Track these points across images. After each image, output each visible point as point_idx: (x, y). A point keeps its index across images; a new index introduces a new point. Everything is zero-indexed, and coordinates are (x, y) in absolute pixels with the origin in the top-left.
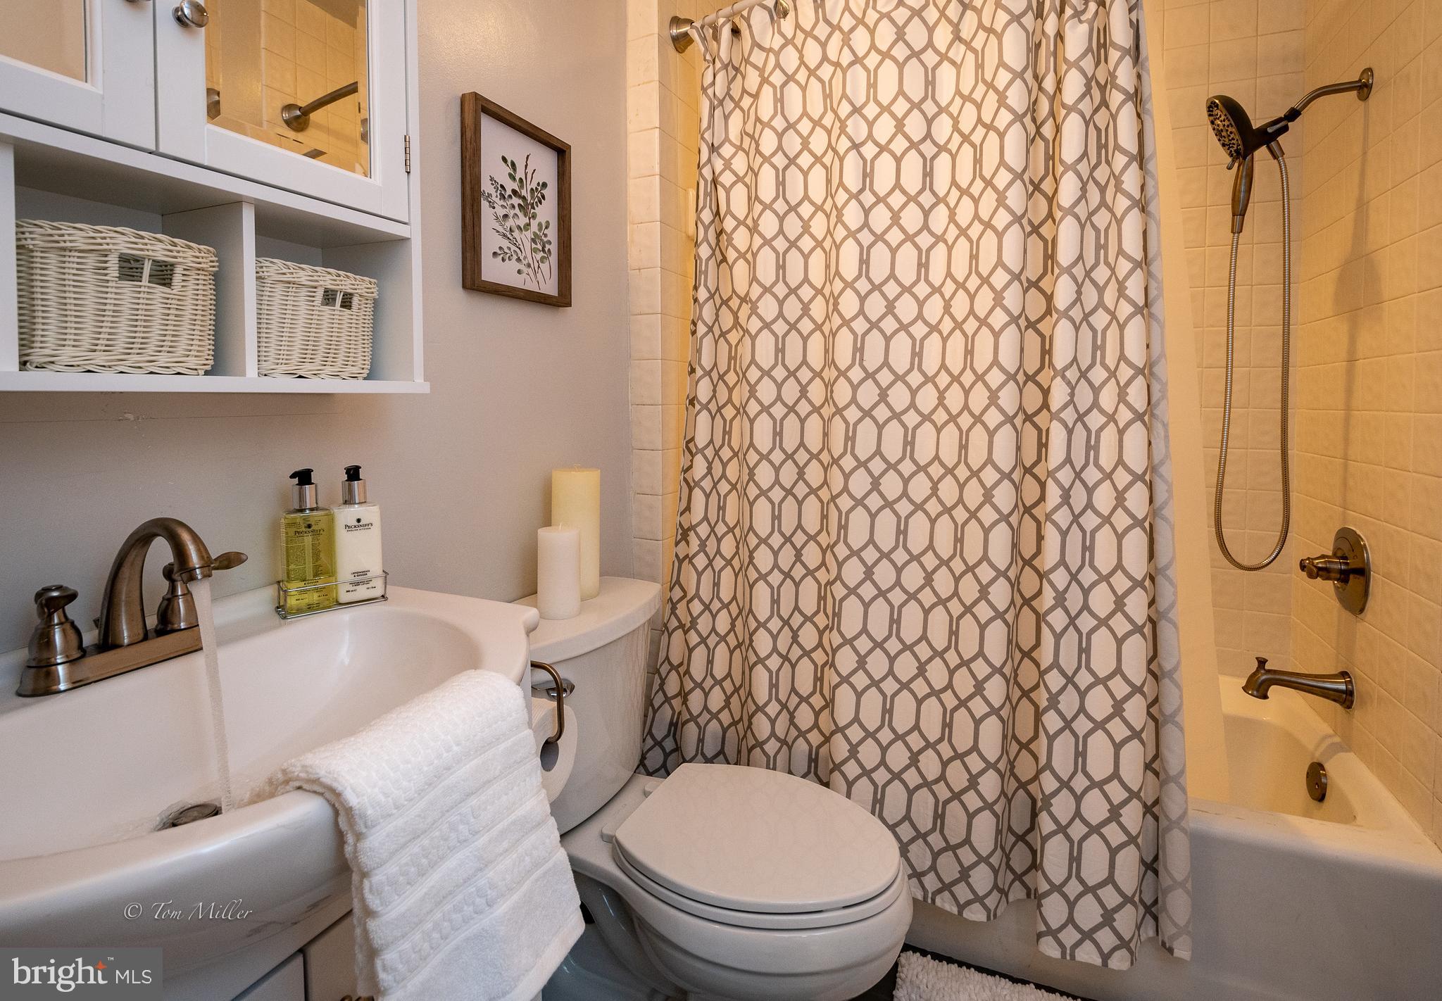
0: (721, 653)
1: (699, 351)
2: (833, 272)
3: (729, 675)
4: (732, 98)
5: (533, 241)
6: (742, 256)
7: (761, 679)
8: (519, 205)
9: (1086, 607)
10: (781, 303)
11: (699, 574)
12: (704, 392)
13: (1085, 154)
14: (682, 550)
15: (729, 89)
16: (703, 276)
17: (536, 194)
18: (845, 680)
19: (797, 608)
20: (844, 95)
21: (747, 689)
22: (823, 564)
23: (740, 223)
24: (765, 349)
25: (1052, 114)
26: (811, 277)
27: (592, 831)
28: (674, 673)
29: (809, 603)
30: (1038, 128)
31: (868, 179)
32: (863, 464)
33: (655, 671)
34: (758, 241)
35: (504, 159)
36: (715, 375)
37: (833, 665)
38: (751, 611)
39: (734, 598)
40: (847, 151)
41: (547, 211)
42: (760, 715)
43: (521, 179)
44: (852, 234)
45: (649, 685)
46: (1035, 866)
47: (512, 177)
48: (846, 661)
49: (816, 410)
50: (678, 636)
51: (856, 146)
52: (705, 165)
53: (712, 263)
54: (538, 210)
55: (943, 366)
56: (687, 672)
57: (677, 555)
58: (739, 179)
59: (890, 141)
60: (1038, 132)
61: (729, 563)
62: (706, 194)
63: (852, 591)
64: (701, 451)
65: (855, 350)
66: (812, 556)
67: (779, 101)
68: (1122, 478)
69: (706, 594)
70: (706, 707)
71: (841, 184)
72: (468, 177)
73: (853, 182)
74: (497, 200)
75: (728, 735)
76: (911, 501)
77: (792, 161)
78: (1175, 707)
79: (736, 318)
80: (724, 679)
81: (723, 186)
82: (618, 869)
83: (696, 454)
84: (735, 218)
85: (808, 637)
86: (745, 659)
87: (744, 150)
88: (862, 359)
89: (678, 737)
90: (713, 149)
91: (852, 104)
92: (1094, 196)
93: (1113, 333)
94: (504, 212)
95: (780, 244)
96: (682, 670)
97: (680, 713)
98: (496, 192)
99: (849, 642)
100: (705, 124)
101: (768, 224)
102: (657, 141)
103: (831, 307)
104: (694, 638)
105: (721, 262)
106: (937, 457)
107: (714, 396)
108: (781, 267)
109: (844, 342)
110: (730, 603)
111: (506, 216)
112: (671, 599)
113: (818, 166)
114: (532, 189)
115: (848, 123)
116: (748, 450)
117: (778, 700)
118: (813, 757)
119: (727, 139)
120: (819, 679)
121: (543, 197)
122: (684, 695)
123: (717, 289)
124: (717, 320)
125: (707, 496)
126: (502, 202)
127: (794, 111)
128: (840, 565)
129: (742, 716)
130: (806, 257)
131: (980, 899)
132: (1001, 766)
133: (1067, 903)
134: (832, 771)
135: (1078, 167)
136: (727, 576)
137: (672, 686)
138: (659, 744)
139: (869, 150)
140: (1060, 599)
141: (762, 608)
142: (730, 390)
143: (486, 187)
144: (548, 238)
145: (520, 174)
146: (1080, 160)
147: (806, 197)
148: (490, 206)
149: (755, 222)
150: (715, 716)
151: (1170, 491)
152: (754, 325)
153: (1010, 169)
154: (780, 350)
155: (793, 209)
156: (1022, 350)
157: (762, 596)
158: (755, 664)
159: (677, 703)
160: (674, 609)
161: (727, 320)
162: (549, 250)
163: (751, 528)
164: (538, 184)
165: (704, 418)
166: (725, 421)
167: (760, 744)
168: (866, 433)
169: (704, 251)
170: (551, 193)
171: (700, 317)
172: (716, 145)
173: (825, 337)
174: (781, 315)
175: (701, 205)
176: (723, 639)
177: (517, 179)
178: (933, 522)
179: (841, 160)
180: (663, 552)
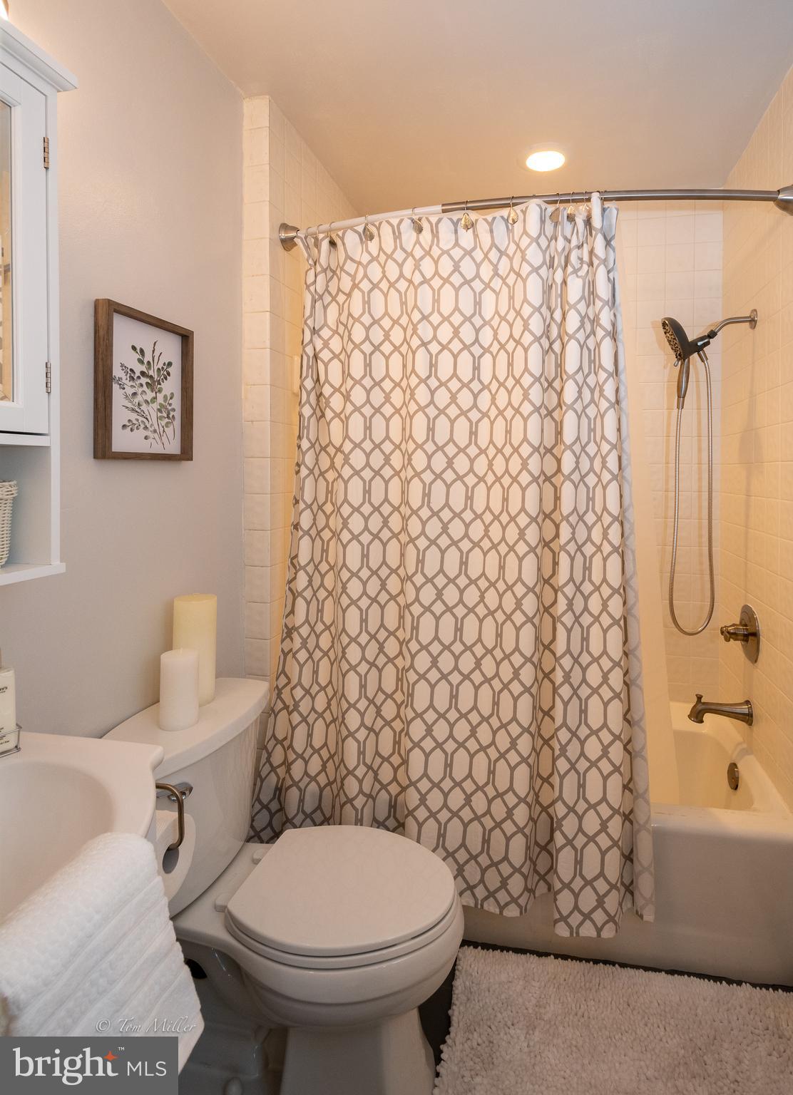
0: (319, 727)
1: (302, 489)
2: (408, 436)
3: (325, 744)
4: (330, 293)
5: (159, 410)
6: (337, 415)
7: (351, 747)
8: (147, 383)
9: (584, 680)
10: (368, 455)
11: (301, 666)
12: (306, 521)
13: (581, 368)
14: (287, 645)
15: (327, 286)
16: (305, 430)
17: (162, 372)
18: (417, 745)
19: (380, 689)
20: (416, 306)
21: (340, 757)
22: (401, 653)
23: (336, 390)
24: (355, 491)
25: (560, 336)
26: (391, 435)
27: (207, 904)
28: (279, 746)
29: (389, 684)
30: (551, 344)
31: (433, 369)
32: (430, 580)
33: (262, 749)
34: (349, 408)
35: (134, 348)
36: (315, 507)
37: (407, 734)
38: (343, 695)
39: (330, 682)
40: (418, 347)
41: (172, 385)
42: (350, 778)
43: (149, 362)
44: (422, 409)
45: (258, 759)
46: (552, 868)
47: (141, 362)
48: (417, 730)
49: (395, 536)
50: (283, 715)
51: (424, 344)
52: (307, 344)
53: (313, 420)
54: (163, 385)
55: (488, 508)
56: (291, 746)
57: (283, 650)
58: (336, 356)
59: (450, 342)
60: (550, 347)
61: (326, 654)
62: (308, 367)
63: (422, 677)
64: (304, 568)
65: (424, 495)
66: (392, 647)
67: (367, 303)
68: (606, 591)
69: (306, 681)
70: (306, 773)
71: (413, 371)
72: (101, 368)
73: (422, 370)
74: (127, 382)
75: (324, 793)
76: (465, 606)
77: (377, 348)
78: (641, 747)
79: (333, 463)
80: (322, 748)
81: (323, 361)
82: (229, 935)
83: (299, 570)
84: (332, 386)
85: (389, 710)
86: (339, 732)
87: (339, 334)
88: (429, 502)
89: (282, 799)
90: (314, 331)
91: (421, 313)
92: (587, 395)
93: (599, 490)
94: (133, 390)
95: (367, 411)
96: (286, 743)
97: (284, 779)
98: (126, 375)
99: (419, 715)
100: (308, 313)
101: (358, 396)
102: (268, 322)
103: (406, 462)
104: (296, 718)
105: (321, 417)
106: (483, 574)
107: (314, 523)
108: (368, 428)
109: (416, 489)
110: (327, 686)
111: (135, 394)
112: (277, 686)
113: (396, 353)
114: (159, 369)
115: (418, 326)
116: (341, 569)
117: (365, 764)
118: (393, 804)
119: (325, 324)
120: (397, 743)
121: (169, 374)
122: (287, 765)
123: (317, 439)
124: (317, 463)
125: (308, 603)
126: (131, 383)
127: (378, 311)
128: (413, 657)
129: (336, 778)
130: (388, 420)
131: (514, 900)
132: (529, 799)
133: (573, 895)
134: (407, 816)
135: (576, 377)
136: (324, 664)
137: (278, 757)
138: (266, 807)
139: (434, 348)
140: (567, 677)
141: (352, 691)
142: (328, 517)
143: (117, 372)
144: (172, 407)
145: (148, 358)
146: (577, 372)
147: (387, 375)
148: (120, 388)
149: (348, 393)
150: (314, 779)
151: (636, 597)
152: (347, 472)
153: (532, 375)
154: (367, 492)
155: (377, 384)
156: (541, 500)
157: (352, 682)
158: (347, 737)
159: (281, 771)
160: (279, 696)
161: (325, 462)
162: (173, 416)
163: (344, 630)
164: (164, 364)
165: (305, 542)
166: (323, 541)
167: (350, 801)
168: (432, 557)
169: (307, 411)
170: (176, 371)
171: (303, 462)
172: (316, 329)
173: (402, 481)
174: (368, 464)
175: (304, 375)
176: (321, 715)
177: (145, 362)
178: (481, 621)
179: (414, 353)
180: (271, 648)
